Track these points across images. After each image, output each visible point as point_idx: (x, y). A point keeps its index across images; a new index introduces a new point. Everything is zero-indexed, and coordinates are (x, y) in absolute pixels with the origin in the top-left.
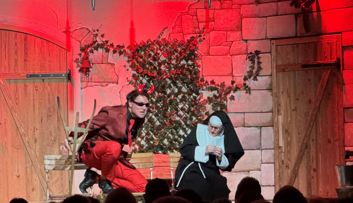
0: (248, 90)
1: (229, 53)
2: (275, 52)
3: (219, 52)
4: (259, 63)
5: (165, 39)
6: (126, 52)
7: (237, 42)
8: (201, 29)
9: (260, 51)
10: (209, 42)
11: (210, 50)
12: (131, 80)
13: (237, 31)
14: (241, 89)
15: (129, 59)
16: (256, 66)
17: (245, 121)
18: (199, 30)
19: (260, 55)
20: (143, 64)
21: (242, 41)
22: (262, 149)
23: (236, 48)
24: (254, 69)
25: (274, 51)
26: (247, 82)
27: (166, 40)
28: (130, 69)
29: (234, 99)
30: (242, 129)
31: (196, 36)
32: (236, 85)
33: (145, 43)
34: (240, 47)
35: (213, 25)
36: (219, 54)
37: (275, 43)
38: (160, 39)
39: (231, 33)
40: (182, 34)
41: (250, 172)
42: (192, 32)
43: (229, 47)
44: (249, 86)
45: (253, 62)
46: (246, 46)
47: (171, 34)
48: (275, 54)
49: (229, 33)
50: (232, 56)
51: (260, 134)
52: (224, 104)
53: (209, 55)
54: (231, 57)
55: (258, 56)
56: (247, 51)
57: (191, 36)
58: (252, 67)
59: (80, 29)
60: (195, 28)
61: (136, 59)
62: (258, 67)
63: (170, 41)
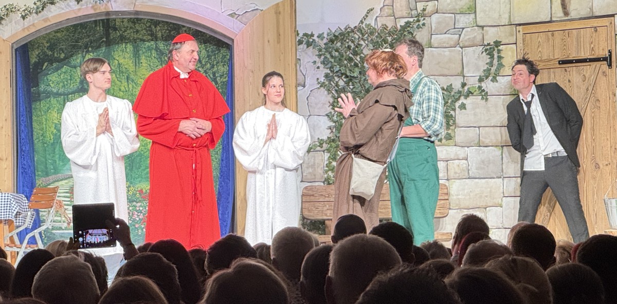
0: (485, 96)
1: (458, 44)
2: (522, 42)
3: (444, 43)
4: (500, 58)
5: (369, 25)
6: (315, 42)
7: (469, 29)
8: (419, 11)
9: (500, 42)
10: (430, 29)
11: (432, 41)
12: (322, 81)
13: (469, 14)
14: (475, 94)
15: (320, 53)
16: (495, 62)
17: (481, 138)
18: (416, 12)
19: (501, 46)
20: (340, 60)
21: (476, 28)
22: (504, 177)
23: (468, 37)
24: (492, 66)
25: (520, 41)
26: (483, 84)
27: (372, 26)
28: (322, 66)
29: (465, 108)
30: (476, 149)
31: (412, 21)
32: (469, 89)
33: (342, 30)
34: (474, 35)
35: (435, 5)
36: (444, 45)
37: (521, 30)
38: (364, 25)
39: (461, 16)
40: (393, 17)
41: (487, 209)
42: (407, 14)
43: (458, 36)
44: (486, 90)
45: (492, 57)
46: (482, 35)
47: (378, 18)
48: (521, 45)
49: (458, 16)
50: (462, 48)
51: (501, 157)
52: (451, 115)
53: (431, 47)
54: (460, 49)
55: (499, 48)
56: (483, 42)
57: (406, 20)
58: (491, 64)
59: (253, 10)
60: (411, 10)
61: (330, 53)
62: (498, 64)
63: (376, 27)
